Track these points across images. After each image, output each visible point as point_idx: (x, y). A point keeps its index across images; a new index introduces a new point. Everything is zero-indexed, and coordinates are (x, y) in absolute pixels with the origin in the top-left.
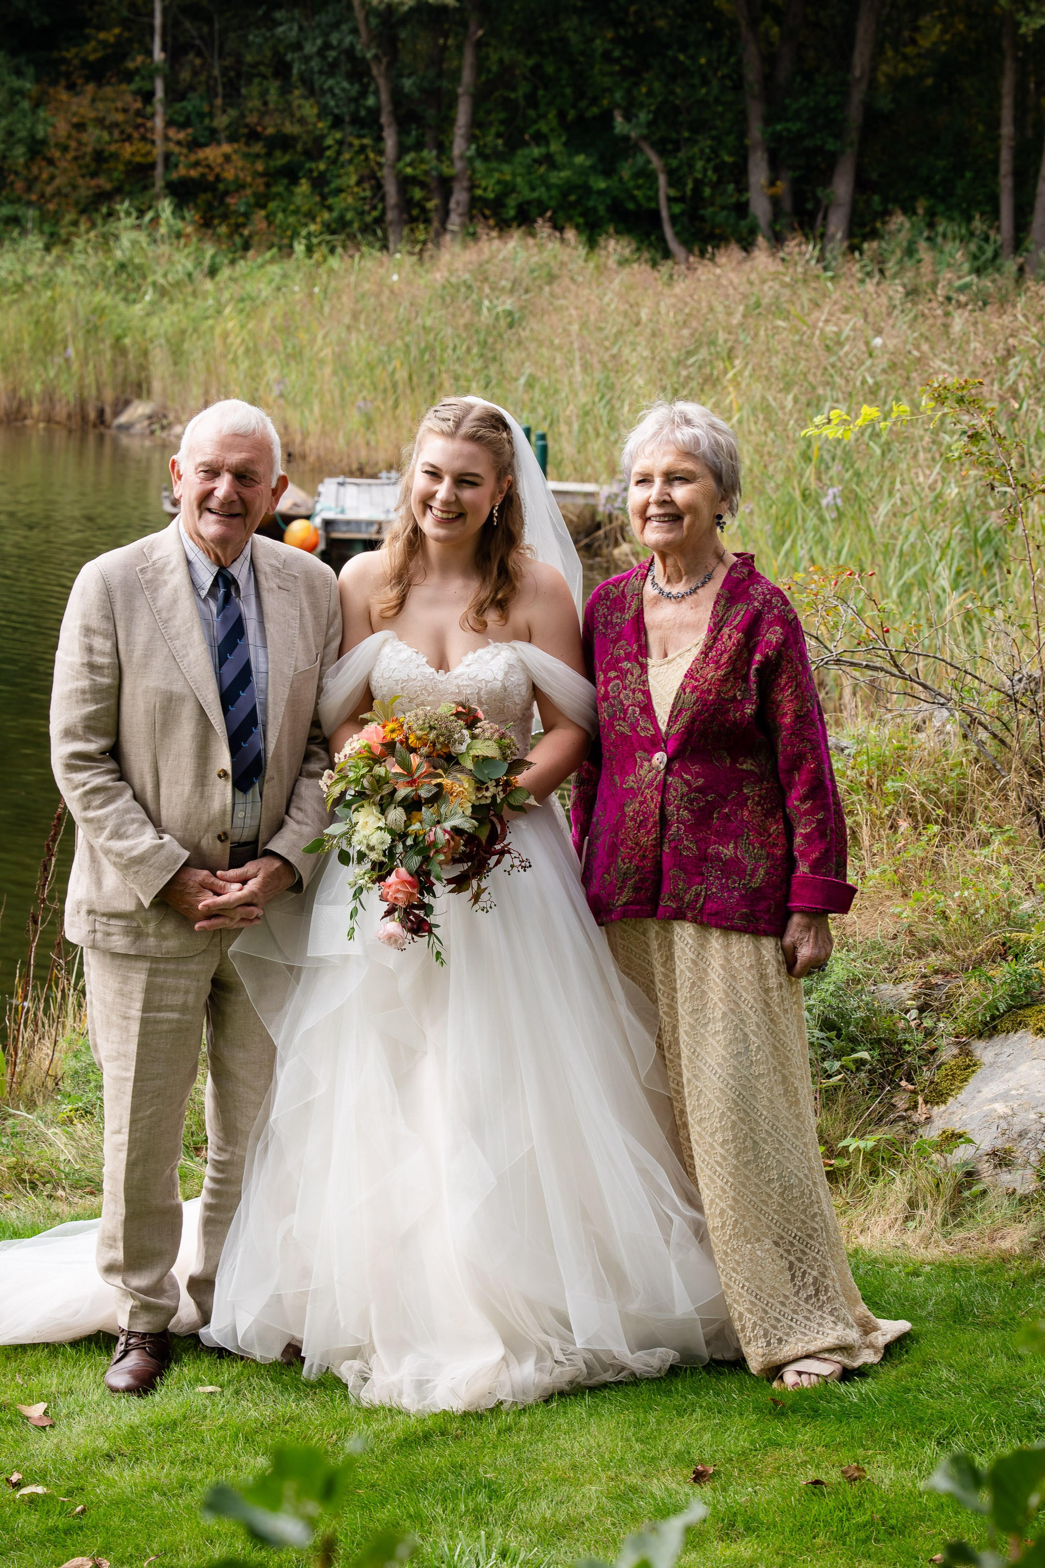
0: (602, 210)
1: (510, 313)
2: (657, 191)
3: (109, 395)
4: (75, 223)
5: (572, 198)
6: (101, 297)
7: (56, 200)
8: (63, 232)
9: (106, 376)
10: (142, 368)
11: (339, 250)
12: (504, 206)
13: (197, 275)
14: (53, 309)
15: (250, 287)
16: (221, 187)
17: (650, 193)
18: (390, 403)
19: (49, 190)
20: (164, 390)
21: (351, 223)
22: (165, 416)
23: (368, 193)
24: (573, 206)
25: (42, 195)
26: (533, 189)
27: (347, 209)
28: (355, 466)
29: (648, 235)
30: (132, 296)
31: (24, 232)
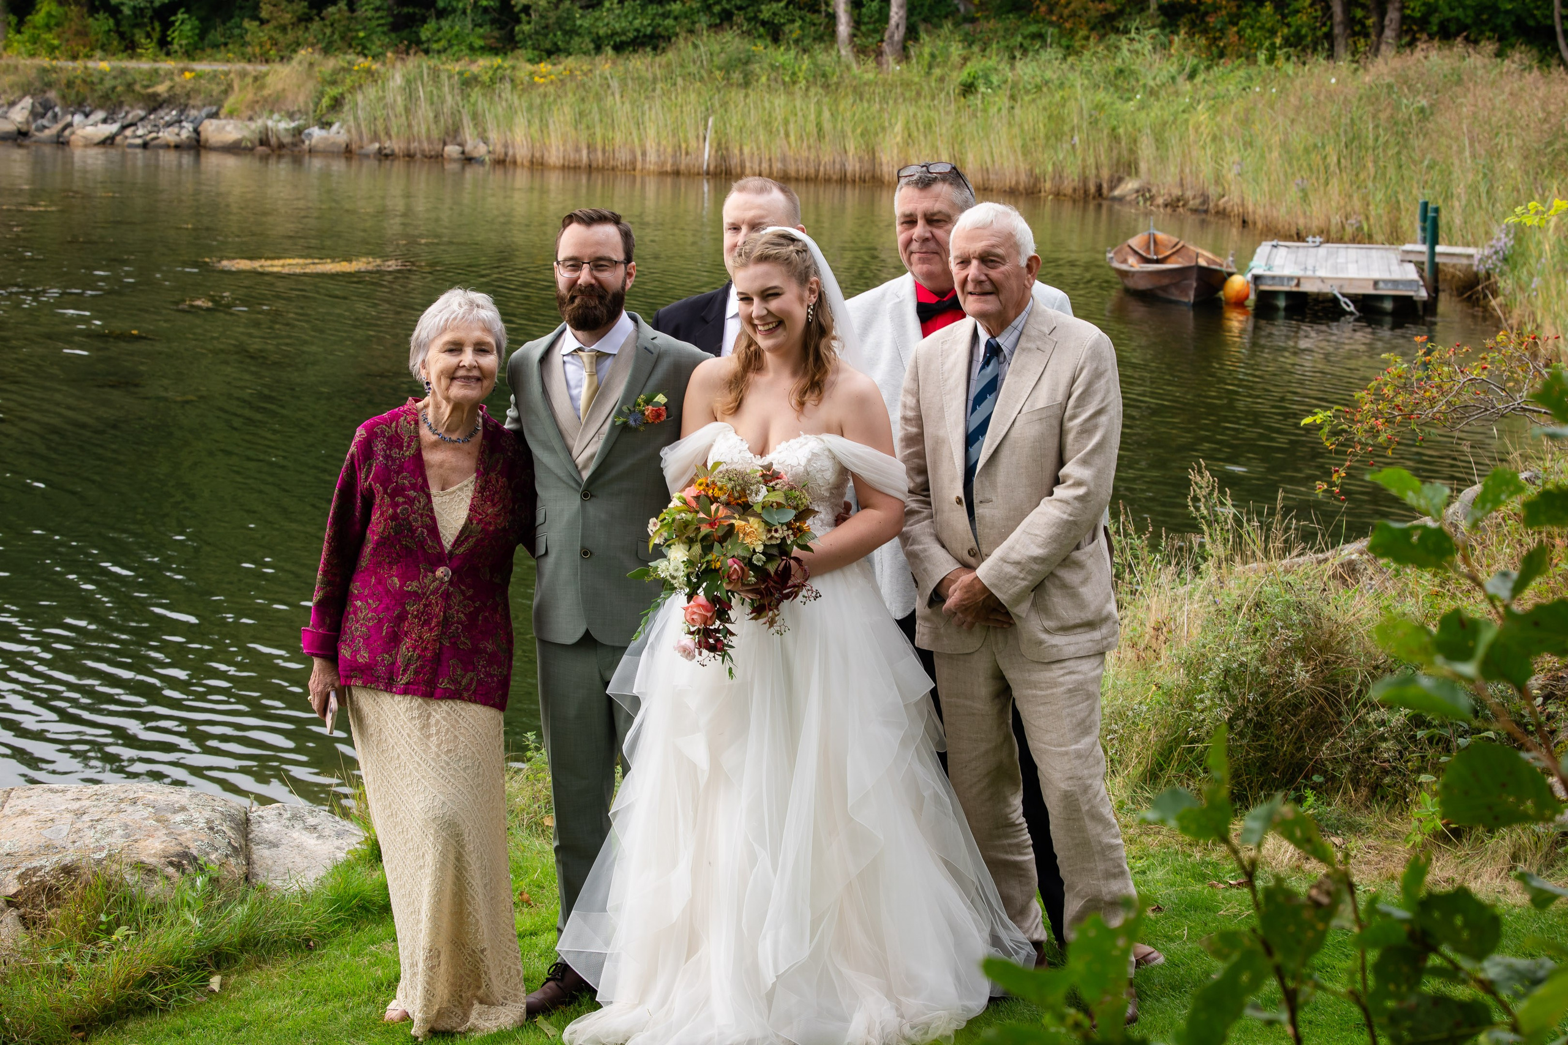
0: (1508, 25)
1: (1422, 110)
2: (1552, 11)
3: (1105, 174)
4: (1087, 38)
5: (1485, 17)
6: (1101, 96)
7: (1071, 21)
8: (1077, 44)
9: (1103, 158)
10: (1132, 151)
11: (1293, 58)
12: (1429, 23)
13: (1180, 80)
14: (1064, 106)
15: (1221, 89)
16: (1202, 8)
17: (1547, 13)
18: (1322, 181)
19: (1066, 12)
20: (1149, 170)
21: (1306, 36)
22: (1149, 191)
23: (1319, 13)
24: (1483, 22)
25: (1061, 17)
26: (1452, 9)
27: (1302, 26)
28: (1294, 232)
29: (1545, 46)
30: (1127, 95)
31: (1044, 45)
